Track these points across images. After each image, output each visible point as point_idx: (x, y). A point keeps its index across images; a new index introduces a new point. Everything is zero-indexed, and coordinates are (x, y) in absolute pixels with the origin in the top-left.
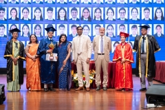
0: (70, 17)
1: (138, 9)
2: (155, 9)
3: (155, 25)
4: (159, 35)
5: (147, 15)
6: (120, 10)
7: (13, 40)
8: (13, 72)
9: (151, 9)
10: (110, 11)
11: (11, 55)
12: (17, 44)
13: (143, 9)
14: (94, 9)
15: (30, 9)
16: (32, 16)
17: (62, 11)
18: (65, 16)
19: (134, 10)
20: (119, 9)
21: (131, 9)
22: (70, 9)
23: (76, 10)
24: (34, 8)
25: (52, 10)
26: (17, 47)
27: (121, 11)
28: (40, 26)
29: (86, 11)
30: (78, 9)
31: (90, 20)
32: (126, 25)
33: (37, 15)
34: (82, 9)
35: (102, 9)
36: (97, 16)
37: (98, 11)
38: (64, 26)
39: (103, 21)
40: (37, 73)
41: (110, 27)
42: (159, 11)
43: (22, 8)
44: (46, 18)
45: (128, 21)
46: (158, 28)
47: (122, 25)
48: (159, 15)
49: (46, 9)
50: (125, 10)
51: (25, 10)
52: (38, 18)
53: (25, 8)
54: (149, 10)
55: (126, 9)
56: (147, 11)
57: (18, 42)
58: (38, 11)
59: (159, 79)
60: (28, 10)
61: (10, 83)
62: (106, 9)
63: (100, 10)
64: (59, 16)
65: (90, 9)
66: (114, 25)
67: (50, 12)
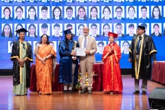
0: (66, 16)
1: (135, 7)
2: (152, 7)
3: (153, 24)
4: (157, 34)
5: (144, 14)
6: (117, 8)
7: (20, 40)
8: (21, 74)
9: (148, 7)
10: (106, 9)
11: (17, 57)
12: (24, 45)
13: (140, 7)
14: (90, 7)
15: (24, 8)
16: (26, 15)
17: (57, 10)
18: (60, 16)
19: (131, 9)
20: (115, 7)
21: (127, 7)
22: (66, 7)
23: (72, 9)
24: (28, 8)
25: (47, 9)
26: (24, 47)
27: (118, 10)
28: (34, 26)
29: (81, 10)
30: (73, 7)
31: (86, 19)
32: (123, 25)
33: (32, 14)
34: (78, 7)
35: (98, 7)
36: (93, 14)
37: (94, 10)
38: (59, 26)
39: (99, 20)
40: (48, 75)
41: (106, 27)
42: (156, 9)
43: (15, 7)
44: (41, 17)
45: (125, 20)
46: (156, 27)
47: (119, 24)
48: (156, 14)
49: (40, 7)
50: (121, 8)
51: (19, 10)
52: (32, 18)
53: (19, 7)
54: (146, 8)
55: (123, 7)
56: (144, 10)
57: (25, 43)
58: (32, 10)
59: (158, 81)
60: (22, 9)
61: (17, 86)
62: (103, 7)
63: (96, 9)
64: (54, 16)
65: (86, 8)
66: (110, 25)
67: (44, 10)
